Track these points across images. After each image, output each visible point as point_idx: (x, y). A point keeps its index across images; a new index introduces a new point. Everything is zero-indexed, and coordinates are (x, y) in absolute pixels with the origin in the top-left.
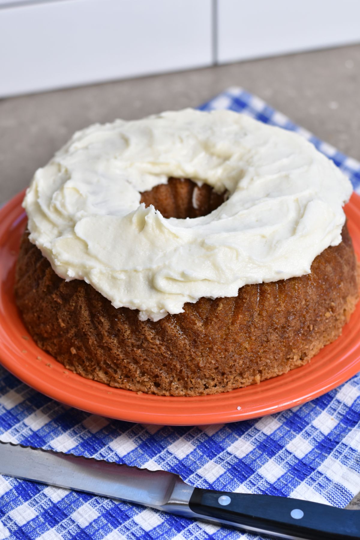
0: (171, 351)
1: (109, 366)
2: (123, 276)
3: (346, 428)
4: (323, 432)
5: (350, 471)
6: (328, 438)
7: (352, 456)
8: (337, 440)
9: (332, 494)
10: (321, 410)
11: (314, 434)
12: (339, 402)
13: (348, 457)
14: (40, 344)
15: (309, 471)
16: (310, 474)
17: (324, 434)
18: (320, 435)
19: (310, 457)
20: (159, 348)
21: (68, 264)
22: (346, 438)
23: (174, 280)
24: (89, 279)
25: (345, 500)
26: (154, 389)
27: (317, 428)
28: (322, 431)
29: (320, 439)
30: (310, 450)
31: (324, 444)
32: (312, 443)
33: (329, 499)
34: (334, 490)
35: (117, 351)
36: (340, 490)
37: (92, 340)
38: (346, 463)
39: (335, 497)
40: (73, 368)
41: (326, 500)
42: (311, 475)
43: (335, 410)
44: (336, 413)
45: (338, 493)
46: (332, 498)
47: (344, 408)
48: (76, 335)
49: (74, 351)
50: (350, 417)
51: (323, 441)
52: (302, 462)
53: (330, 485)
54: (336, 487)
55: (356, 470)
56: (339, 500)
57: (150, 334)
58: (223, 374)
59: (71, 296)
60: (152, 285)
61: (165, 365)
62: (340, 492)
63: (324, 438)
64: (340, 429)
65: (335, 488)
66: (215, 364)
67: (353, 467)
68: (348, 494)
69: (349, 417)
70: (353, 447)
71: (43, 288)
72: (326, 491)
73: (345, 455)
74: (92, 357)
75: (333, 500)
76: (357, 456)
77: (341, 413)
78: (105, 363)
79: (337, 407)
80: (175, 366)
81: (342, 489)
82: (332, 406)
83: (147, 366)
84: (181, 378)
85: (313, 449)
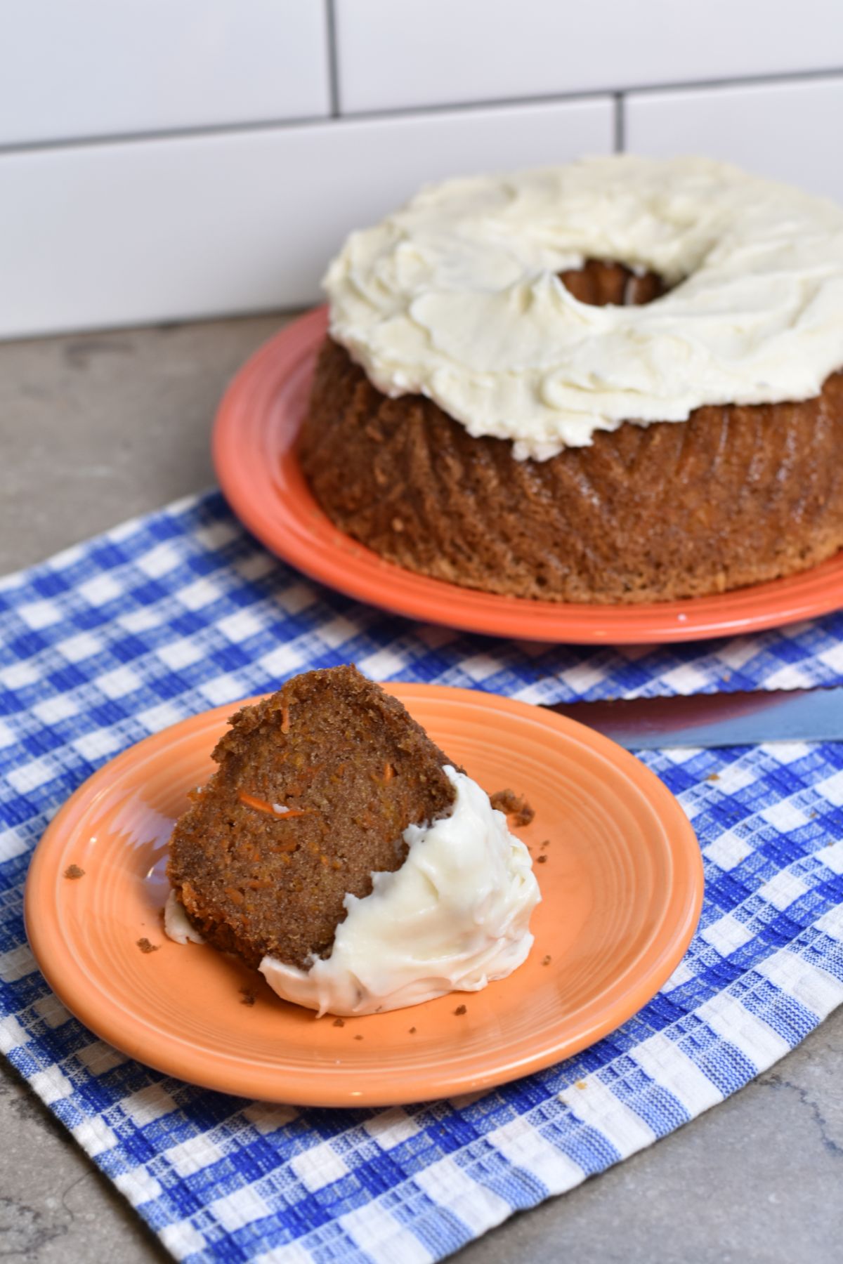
0: (567, 518)
1: (458, 548)
2: (488, 383)
3: (766, 948)
4: (718, 951)
5: (759, 1024)
6: (729, 963)
7: (768, 997)
8: (745, 967)
9: (714, 1061)
10: (723, 911)
11: (701, 952)
12: (762, 901)
13: (760, 997)
14: (340, 524)
15: (675, 1015)
16: (677, 1019)
17: (721, 954)
18: (713, 956)
19: (684, 991)
20: (547, 512)
21: (395, 364)
22: (762, 963)
23: (579, 388)
24: (431, 388)
25: (738, 1076)
26: (535, 589)
27: (708, 942)
28: (719, 949)
29: (712, 962)
30: (688, 980)
31: (717, 972)
32: (693, 968)
33: (705, 1070)
34: (719, 1054)
35: (475, 521)
36: (731, 1056)
37: (431, 501)
38: (753, 1008)
39: (718, 1068)
40: (395, 558)
41: (699, 1070)
42: (680, 1020)
43: (750, 914)
44: (750, 920)
45: (726, 1061)
46: (713, 1069)
47: (770, 912)
48: (404, 497)
49: (398, 525)
50: (779, 929)
51: (717, 966)
52: (666, 998)
53: (713, 1043)
54: (724, 1049)
55: (771, 1025)
56: (726, 1074)
57: (533, 486)
58: (658, 565)
59: (397, 426)
60: (539, 396)
61: (556, 544)
62: (731, 1061)
63: (719, 962)
64: (754, 947)
65: (723, 1051)
66: (644, 545)
67: (766, 1018)
68: (746, 1066)
69: (776, 929)
70: (774, 982)
71: (351, 419)
72: (703, 1053)
73: (753, 993)
74: (430, 534)
75: (714, 1072)
76: (778, 999)
77: (763, 920)
78: (453, 544)
79: (756, 909)
80: (573, 546)
81: (736, 1055)
82: (746, 907)
83: (525, 547)
84: (583, 569)
85: (694, 979)
